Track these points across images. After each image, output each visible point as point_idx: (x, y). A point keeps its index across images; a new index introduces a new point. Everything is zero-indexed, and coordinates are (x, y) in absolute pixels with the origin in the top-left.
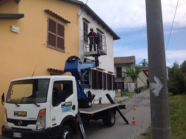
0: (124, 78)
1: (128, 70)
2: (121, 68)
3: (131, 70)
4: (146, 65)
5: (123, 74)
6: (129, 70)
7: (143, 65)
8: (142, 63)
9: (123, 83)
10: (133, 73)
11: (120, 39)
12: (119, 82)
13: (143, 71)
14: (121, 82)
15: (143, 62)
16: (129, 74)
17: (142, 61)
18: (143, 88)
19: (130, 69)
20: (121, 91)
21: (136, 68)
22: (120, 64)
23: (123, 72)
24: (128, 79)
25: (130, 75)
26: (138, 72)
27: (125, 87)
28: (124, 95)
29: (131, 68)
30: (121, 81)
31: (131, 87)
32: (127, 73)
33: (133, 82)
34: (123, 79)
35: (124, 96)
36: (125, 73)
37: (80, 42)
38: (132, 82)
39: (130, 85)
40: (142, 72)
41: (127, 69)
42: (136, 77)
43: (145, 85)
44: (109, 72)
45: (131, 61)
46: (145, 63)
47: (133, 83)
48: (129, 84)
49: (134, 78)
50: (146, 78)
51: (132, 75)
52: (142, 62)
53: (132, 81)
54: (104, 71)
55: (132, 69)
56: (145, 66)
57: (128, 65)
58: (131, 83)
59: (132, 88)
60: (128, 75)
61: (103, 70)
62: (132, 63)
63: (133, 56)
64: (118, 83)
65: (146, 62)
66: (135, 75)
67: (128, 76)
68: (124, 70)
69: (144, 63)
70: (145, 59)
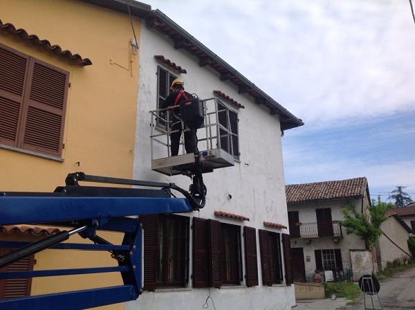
0: (340, 238)
1: (349, 217)
2: (328, 212)
3: (357, 216)
4: (404, 200)
5: (336, 227)
6: (353, 216)
7: (398, 201)
8: (393, 197)
9: (338, 252)
10: (365, 224)
11: (303, 124)
12: (328, 250)
13: (396, 217)
14: (332, 250)
15: (396, 194)
16: (354, 227)
17: (393, 192)
18: (399, 265)
19: (354, 212)
20: (335, 275)
21: (372, 209)
22: (324, 200)
23: (336, 222)
24: (351, 241)
25: (356, 231)
26: (377, 222)
27: (345, 266)
28: (335, 292)
29: (358, 210)
30: (332, 247)
31: (362, 263)
32: (348, 225)
33: (367, 248)
34: (336, 240)
35: (334, 296)
36: (340, 224)
37: (138, 127)
38: (363, 250)
39: (359, 260)
40: (392, 219)
41: (345, 214)
42: (375, 236)
43: (405, 254)
44: (266, 224)
45: (357, 191)
46: (401, 197)
47: (367, 253)
48: (353, 255)
49: (369, 237)
50: (406, 236)
51: (360, 230)
52: (393, 194)
53: (365, 248)
54: (247, 224)
55: (360, 214)
56: (402, 203)
57: (348, 202)
58: (362, 253)
59: (364, 268)
60: (351, 229)
61: (241, 219)
62: (360, 197)
63: (360, 179)
64: (324, 251)
65: (404, 194)
66: (369, 230)
67: (349, 233)
68: (337, 216)
69: (399, 196)
70: (400, 188)
